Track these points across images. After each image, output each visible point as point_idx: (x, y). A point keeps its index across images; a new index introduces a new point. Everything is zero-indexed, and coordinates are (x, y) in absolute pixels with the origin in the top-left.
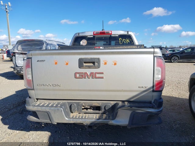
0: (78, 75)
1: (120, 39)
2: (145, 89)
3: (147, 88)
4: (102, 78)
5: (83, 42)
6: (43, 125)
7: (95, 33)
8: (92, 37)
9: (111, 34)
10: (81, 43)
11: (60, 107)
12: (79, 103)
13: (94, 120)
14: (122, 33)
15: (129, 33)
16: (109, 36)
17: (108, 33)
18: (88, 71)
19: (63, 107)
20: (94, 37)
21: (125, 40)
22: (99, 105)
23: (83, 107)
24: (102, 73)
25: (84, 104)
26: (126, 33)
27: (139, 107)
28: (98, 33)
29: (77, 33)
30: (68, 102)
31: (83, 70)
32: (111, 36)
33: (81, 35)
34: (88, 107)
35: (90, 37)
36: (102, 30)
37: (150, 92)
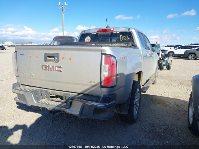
0: (44, 68)
1: (120, 36)
2: (94, 84)
3: (96, 83)
4: (60, 71)
5: (88, 39)
6: (41, 109)
7: (98, 30)
8: (95, 34)
9: (113, 31)
10: (86, 40)
11: (31, 92)
12: (47, 91)
13: (54, 107)
14: (123, 29)
15: (130, 30)
16: (110, 33)
17: (110, 30)
18: (51, 65)
19: (33, 93)
20: (97, 34)
21: (125, 37)
22: (61, 95)
23: (51, 96)
24: (60, 67)
25: (50, 93)
26: (127, 30)
27: (87, 100)
28: (101, 30)
29: (83, 31)
30: (40, 90)
31: (47, 64)
32: (112, 32)
33: (86, 32)
34: (55, 96)
35: (94, 34)
36: (107, 27)
37: (98, 87)
